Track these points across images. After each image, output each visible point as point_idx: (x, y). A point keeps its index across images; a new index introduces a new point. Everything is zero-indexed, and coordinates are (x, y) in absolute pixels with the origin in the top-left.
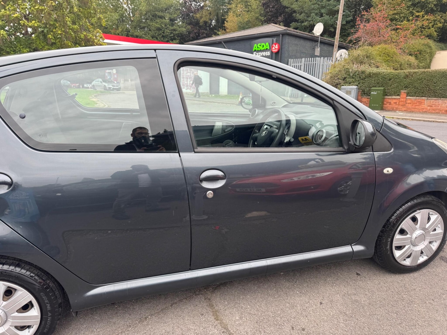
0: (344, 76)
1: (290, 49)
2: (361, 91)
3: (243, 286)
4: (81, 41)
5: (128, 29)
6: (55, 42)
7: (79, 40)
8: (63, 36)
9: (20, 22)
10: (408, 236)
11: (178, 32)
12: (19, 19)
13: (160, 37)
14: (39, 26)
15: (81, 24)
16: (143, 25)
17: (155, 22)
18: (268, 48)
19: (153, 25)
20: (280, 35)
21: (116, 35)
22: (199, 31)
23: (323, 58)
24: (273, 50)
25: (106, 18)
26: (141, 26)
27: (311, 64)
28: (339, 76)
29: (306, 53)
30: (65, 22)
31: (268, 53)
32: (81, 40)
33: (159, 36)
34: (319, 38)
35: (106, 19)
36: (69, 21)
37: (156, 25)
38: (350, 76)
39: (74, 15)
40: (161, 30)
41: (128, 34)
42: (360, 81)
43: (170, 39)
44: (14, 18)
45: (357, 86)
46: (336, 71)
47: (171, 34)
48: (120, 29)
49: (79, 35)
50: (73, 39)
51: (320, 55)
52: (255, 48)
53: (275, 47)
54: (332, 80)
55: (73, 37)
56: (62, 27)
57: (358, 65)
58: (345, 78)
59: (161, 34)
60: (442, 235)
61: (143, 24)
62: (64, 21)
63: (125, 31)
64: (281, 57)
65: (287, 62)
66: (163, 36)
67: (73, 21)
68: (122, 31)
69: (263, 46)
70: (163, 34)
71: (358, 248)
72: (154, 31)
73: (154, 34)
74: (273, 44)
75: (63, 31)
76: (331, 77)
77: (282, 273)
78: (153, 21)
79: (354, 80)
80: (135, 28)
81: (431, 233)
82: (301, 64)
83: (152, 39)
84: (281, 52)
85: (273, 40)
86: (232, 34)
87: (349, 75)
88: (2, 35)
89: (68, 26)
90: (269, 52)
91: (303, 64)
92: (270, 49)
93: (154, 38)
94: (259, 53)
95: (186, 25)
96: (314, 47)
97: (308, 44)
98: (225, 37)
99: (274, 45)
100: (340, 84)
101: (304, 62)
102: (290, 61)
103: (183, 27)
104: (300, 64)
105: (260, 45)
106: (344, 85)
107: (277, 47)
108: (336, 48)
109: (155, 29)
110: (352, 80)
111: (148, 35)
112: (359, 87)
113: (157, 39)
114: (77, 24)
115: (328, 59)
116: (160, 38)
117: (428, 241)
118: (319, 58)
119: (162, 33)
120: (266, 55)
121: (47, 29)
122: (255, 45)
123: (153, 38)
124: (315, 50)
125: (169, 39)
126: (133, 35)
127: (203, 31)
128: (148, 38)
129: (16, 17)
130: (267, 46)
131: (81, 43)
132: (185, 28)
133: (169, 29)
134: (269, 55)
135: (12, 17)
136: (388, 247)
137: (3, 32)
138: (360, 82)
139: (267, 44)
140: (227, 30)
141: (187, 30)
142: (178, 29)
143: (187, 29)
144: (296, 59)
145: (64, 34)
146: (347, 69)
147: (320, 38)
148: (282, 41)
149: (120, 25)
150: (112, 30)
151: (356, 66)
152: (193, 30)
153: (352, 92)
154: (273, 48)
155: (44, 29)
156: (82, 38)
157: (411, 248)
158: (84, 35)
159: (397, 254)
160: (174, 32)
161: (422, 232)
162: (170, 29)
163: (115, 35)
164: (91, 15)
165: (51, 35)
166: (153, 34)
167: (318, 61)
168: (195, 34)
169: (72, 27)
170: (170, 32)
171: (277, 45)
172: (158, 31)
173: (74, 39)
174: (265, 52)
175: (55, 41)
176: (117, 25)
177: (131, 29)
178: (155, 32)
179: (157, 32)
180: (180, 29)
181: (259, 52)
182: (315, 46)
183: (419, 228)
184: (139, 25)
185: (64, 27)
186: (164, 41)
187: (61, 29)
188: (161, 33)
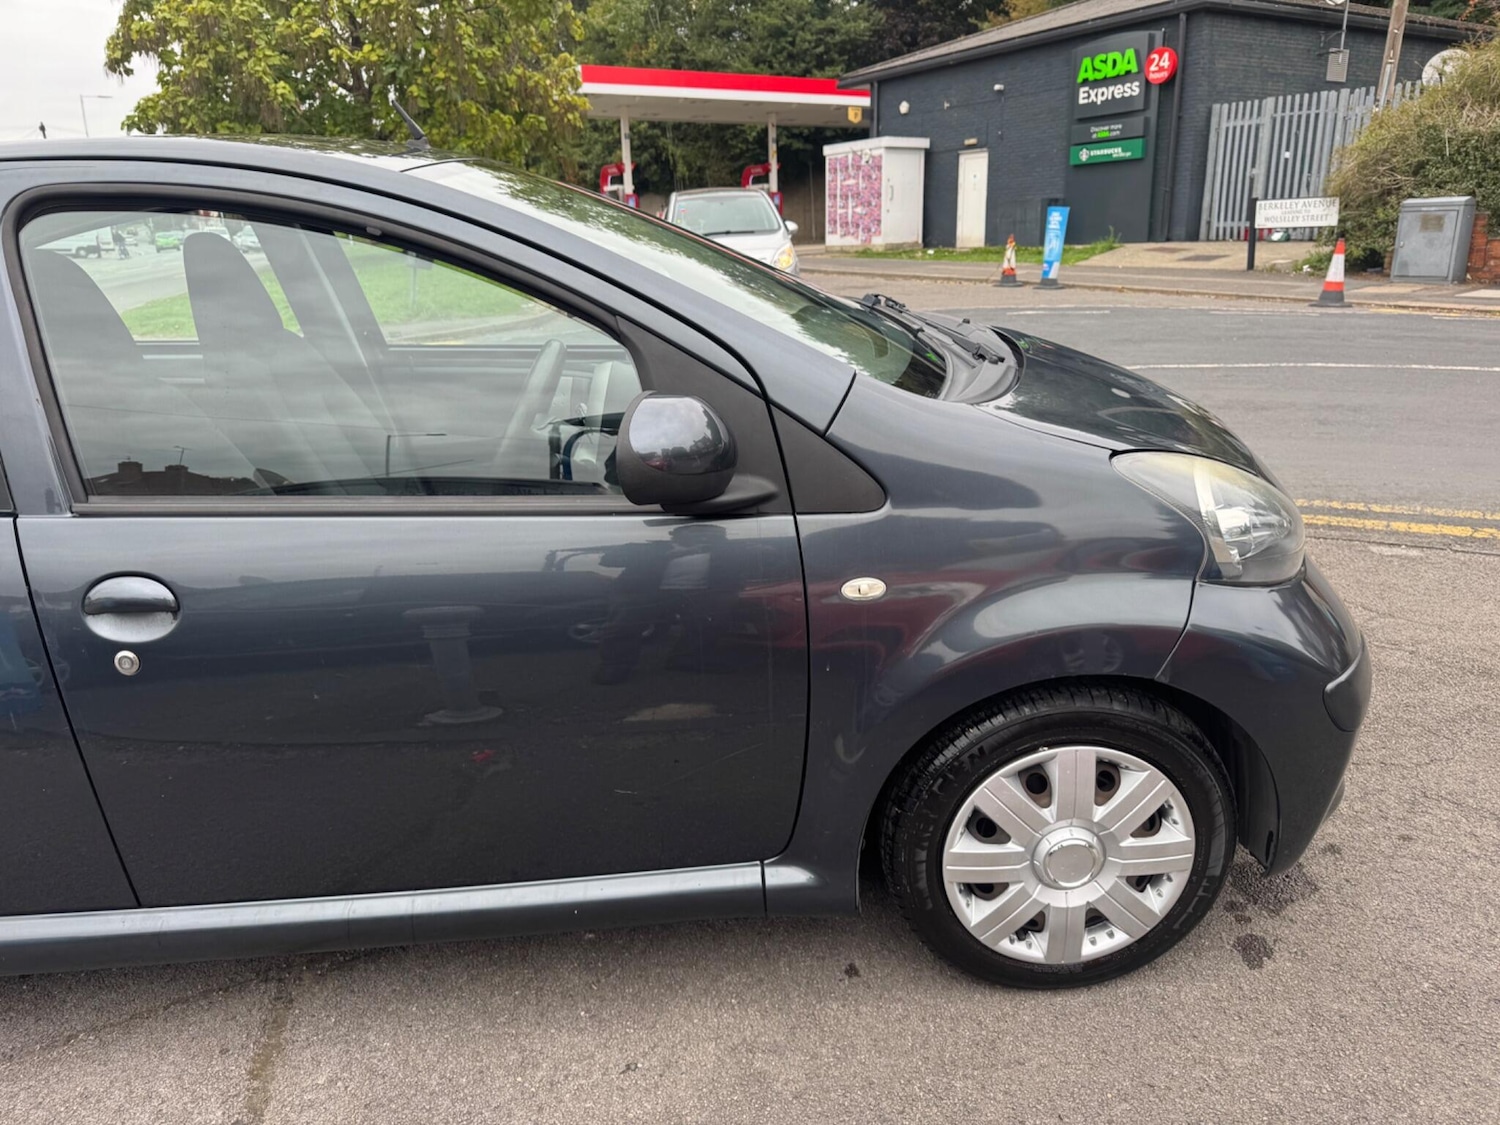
0: (1417, 160)
1: (1221, 64)
2: (1489, 212)
3: (429, 968)
4: (509, 98)
5: (676, 44)
6: (428, 106)
7: (500, 93)
8: (453, 86)
9: (331, 52)
10: (1012, 847)
11: (844, 37)
12: (327, 43)
13: (782, 59)
14: (382, 59)
15: (508, 40)
16: (724, 23)
17: (764, 8)
18: (1134, 68)
19: (759, 20)
20: (1178, 15)
21: (641, 66)
22: (917, 24)
23: (1349, 90)
24: (1152, 76)
25: (610, 11)
26: (718, 27)
27: (1300, 117)
28: (1395, 160)
29: (1286, 75)
30: (457, 39)
31: (1134, 88)
32: (507, 93)
33: (778, 56)
34: (1343, 12)
35: (608, 16)
36: (470, 36)
37: (768, 19)
38: (1443, 156)
39: (488, 13)
40: (784, 34)
41: (677, 59)
42: (1484, 175)
43: (814, 63)
44: (311, 41)
45: (1469, 194)
46: (1383, 139)
47: (817, 46)
48: (654, 46)
49: (501, 80)
50: (483, 91)
51: (1347, 80)
52: (1086, 71)
53: (1157, 65)
54: (1366, 176)
55: (482, 85)
56: (447, 56)
57: (1482, 110)
58: (1421, 166)
59: (784, 48)
60: (1191, 856)
61: (726, 19)
62: (454, 37)
63: (670, 50)
64: (1181, 98)
65: (1205, 115)
66: (791, 56)
67: (483, 35)
68: (659, 51)
69: (1115, 62)
70: (790, 48)
71: (788, 876)
72: (762, 39)
73: (762, 51)
74: (1151, 50)
75: (453, 71)
76: (1363, 166)
77: (590, 936)
78: (760, 7)
79: (1457, 172)
80: (701, 35)
81: (1123, 844)
82: (1258, 122)
83: (756, 70)
84: (1183, 79)
85: (1152, 39)
86: (1007, 29)
87: (1440, 152)
88: (280, 99)
89: (467, 53)
90: (1137, 83)
91: (1266, 120)
92: (1138, 72)
93: (761, 66)
94: (1100, 91)
95: (872, 9)
96: (1325, 51)
97: (1297, 42)
98: (981, 40)
99: (1155, 56)
100: (1399, 188)
101: (1273, 112)
102: (1218, 111)
103: (861, 15)
104: (1254, 122)
105: (1102, 61)
106: (1415, 193)
107: (1166, 63)
108: (1393, 47)
109: (766, 34)
110: (1452, 173)
111: (741, 57)
112: (1480, 199)
113: (771, 67)
114: (497, 43)
115: (1367, 93)
116: (780, 63)
117: (1117, 874)
118: (1333, 93)
119: (787, 46)
120: (1126, 95)
121: (406, 68)
122: (1087, 62)
123: (756, 65)
124: (1327, 60)
125: (811, 65)
126: (693, 60)
127: (928, 24)
128: (740, 66)
129: (320, 38)
130: (1129, 62)
131: (508, 102)
132: (866, 20)
133: (810, 30)
134: (1134, 94)
135: (306, 39)
136: (923, 884)
137: (284, 88)
138: (1484, 179)
139: (1130, 53)
140: (1013, 14)
141: (873, 28)
142: (843, 25)
143: (871, 21)
144: (1241, 104)
145: (454, 78)
146: (1429, 127)
147: (1349, 13)
148: (1187, 38)
149: (653, 30)
150: (628, 50)
151: (1473, 115)
152: (895, 26)
153: (1446, 220)
154: (1153, 68)
155: (398, 68)
156: (512, 88)
157: (1034, 896)
158: (519, 77)
159: (973, 913)
160: (828, 39)
161: (1075, 836)
162: (814, 30)
163: (636, 66)
164: (537, 8)
165: (418, 85)
166: (758, 52)
167: (1327, 103)
168: (901, 38)
169: (479, 54)
170: (816, 41)
171: (1166, 55)
172: (774, 40)
173: (488, 94)
174: (1120, 86)
175: (431, 104)
176: (644, 32)
177: (689, 43)
178: (765, 44)
179: (771, 44)
180: (849, 25)
181: (1098, 87)
182: (1329, 44)
183: (1059, 818)
184: (714, 28)
185: (453, 55)
186: (794, 72)
187: (447, 65)
188: (784, 44)
